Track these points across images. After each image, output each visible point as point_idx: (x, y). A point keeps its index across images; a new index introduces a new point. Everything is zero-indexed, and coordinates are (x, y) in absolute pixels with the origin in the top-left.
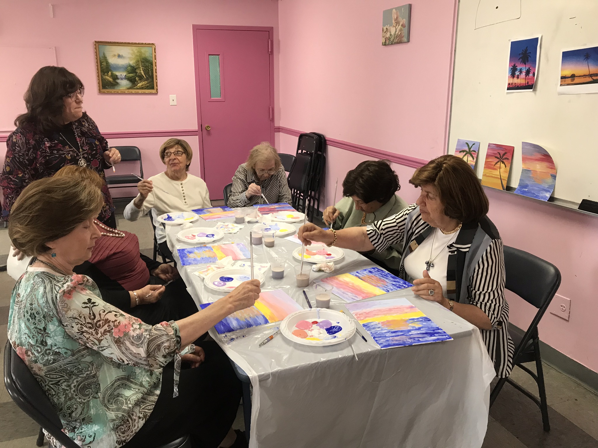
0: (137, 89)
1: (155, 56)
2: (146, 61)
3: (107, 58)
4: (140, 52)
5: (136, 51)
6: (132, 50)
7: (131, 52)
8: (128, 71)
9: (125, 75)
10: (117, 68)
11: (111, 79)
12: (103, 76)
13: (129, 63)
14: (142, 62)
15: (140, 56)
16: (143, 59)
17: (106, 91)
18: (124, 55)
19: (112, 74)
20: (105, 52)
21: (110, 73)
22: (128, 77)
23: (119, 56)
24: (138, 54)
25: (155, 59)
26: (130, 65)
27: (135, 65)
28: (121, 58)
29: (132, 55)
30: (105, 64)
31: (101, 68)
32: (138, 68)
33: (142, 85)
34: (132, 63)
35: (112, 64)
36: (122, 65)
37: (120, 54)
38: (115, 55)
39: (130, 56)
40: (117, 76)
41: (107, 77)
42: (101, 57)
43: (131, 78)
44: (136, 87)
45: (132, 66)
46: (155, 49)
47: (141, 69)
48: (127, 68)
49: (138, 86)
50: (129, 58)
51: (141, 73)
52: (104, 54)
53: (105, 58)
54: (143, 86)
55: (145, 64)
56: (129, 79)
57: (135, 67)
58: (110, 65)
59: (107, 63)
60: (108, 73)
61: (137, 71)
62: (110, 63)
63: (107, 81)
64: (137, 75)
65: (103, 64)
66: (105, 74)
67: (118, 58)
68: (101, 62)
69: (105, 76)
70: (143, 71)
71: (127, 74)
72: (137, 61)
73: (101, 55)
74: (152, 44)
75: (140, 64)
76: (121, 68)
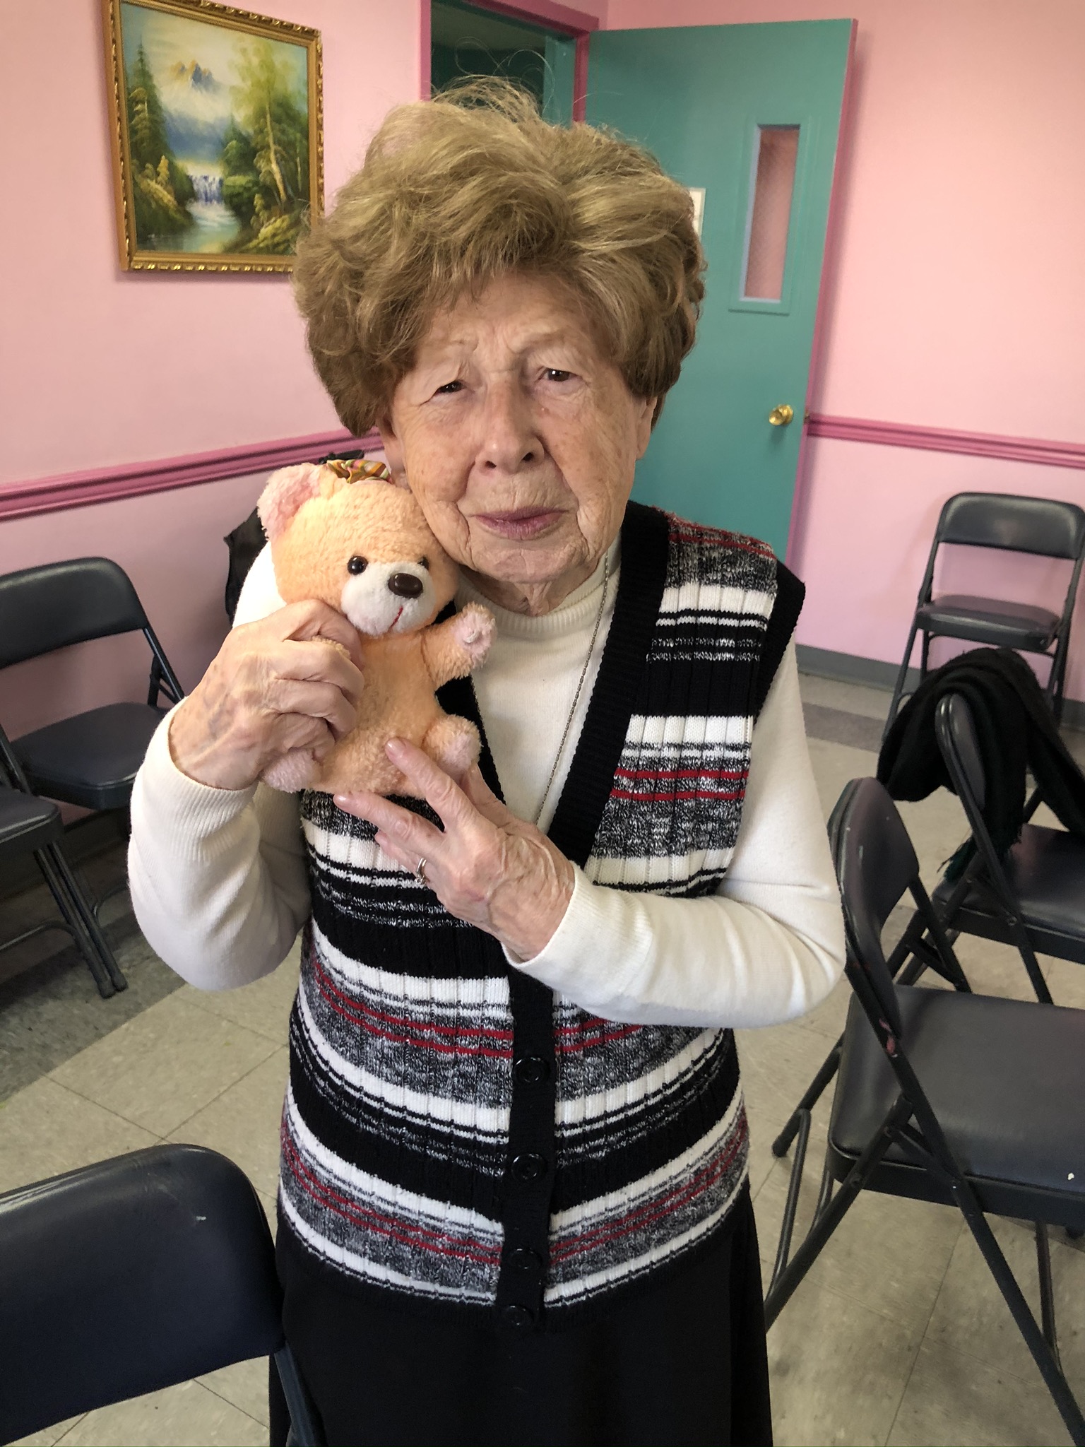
0: (259, 251)
1: (320, 92)
2: (288, 115)
3: (155, 82)
4: (269, 68)
5: (256, 61)
6: (243, 53)
7: (239, 60)
8: (228, 162)
9: (221, 182)
10: (191, 140)
11: (168, 198)
12: (139, 178)
13: (233, 120)
14: (277, 120)
15: (269, 85)
16: (280, 105)
17: (144, 259)
18: (216, 76)
19: (171, 167)
20: (148, 49)
21: (164, 162)
22: (230, 191)
23: (200, 78)
24: (263, 77)
25: (320, 110)
26: (234, 130)
27: (251, 131)
28: (206, 87)
29: (244, 79)
30: (146, 114)
31: (133, 131)
32: (262, 148)
33: (274, 235)
34: (242, 116)
35: (170, 116)
36: (206, 124)
37: (202, 67)
38: (182, 70)
39: (238, 81)
40: (189, 180)
41: (153, 184)
42: (130, 72)
43: (239, 194)
44: (255, 242)
45: (244, 133)
46: (319, 56)
47: (272, 156)
48: (224, 144)
49: (261, 236)
50: (235, 90)
51: (270, 173)
52: (141, 53)
53: (145, 75)
54: (277, 239)
55: (283, 132)
56: (231, 202)
57: (253, 144)
58: (163, 122)
59: (154, 106)
60: (156, 164)
61: (257, 162)
62: (163, 107)
63: (154, 205)
64: (256, 183)
65: (138, 112)
66: (142, 168)
67: (193, 86)
68: (133, 102)
69: (147, 177)
70: (278, 163)
71: (224, 173)
72: (260, 114)
73: (132, 60)
74: (311, 34)
75: (269, 128)
76: (205, 139)
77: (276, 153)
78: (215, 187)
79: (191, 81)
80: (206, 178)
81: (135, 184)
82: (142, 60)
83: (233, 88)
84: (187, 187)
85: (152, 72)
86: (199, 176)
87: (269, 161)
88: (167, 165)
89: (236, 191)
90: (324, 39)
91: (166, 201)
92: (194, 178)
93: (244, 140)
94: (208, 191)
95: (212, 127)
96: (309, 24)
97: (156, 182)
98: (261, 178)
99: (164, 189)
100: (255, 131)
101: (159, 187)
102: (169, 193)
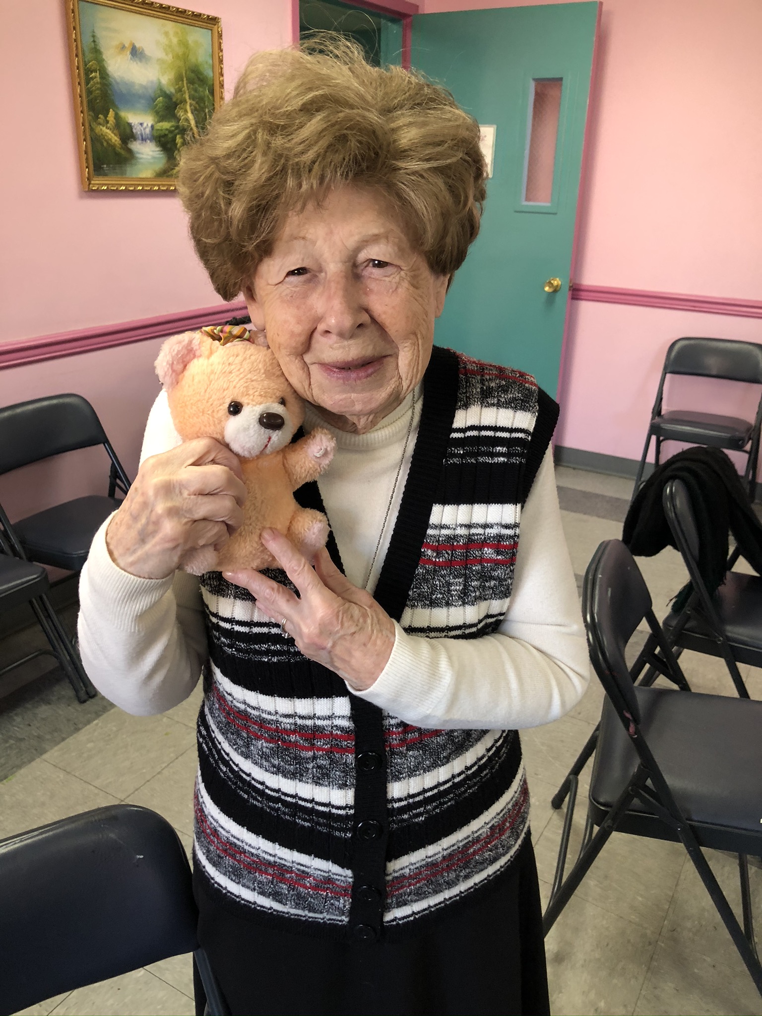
1: (221, 61)
2: (199, 78)
3: (104, 57)
4: (185, 45)
5: (175, 41)
6: (166, 35)
7: (164, 40)
8: (157, 113)
9: (152, 127)
10: (130, 98)
11: (115, 139)
12: (94, 125)
13: (160, 83)
14: (191, 82)
15: (185, 57)
16: (193, 71)
17: (98, 182)
18: (147, 52)
19: (117, 117)
20: (100, 34)
21: (111, 114)
22: (159, 132)
23: (136, 53)
24: (180, 52)
25: (222, 75)
26: (161, 90)
27: (173, 90)
28: (141, 60)
29: (167, 54)
30: (99, 79)
31: (89, 92)
32: (181, 102)
34: (166, 80)
35: (115, 81)
36: (141, 86)
37: (137, 45)
38: (123, 47)
39: (162, 55)
40: (130, 125)
41: (104, 129)
42: (86, 49)
43: (165, 135)
45: (168, 92)
46: (220, 36)
47: (188, 108)
48: (154, 100)
50: (161, 61)
51: (187, 120)
52: (94, 36)
53: (97, 52)
55: (196, 90)
56: (159, 141)
57: (174, 100)
58: (111, 85)
59: (104, 74)
60: (106, 116)
61: (178, 112)
62: (110, 74)
63: (105, 144)
64: (177, 127)
65: (92, 78)
66: (96, 117)
67: (131, 59)
68: (88, 71)
69: (100, 124)
70: (192, 113)
71: (154, 121)
72: (179, 78)
73: (87, 41)
74: (214, 21)
75: (185, 88)
76: (140, 97)
77: (191, 105)
78: (148, 131)
79: (130, 56)
80: (141, 124)
81: (92, 129)
82: (94, 41)
83: (158, 60)
84: (128, 131)
85: (102, 50)
86: (136, 123)
87: (186, 111)
88: (113, 115)
89: (162, 133)
90: (224, 24)
91: (113, 141)
92: (133, 124)
93: (168, 96)
94: (143, 134)
95: (145, 88)
96: (212, 13)
97: (106, 128)
98: (181, 123)
99: (112, 132)
100: (176, 91)
101: (108, 131)
102: (115, 135)
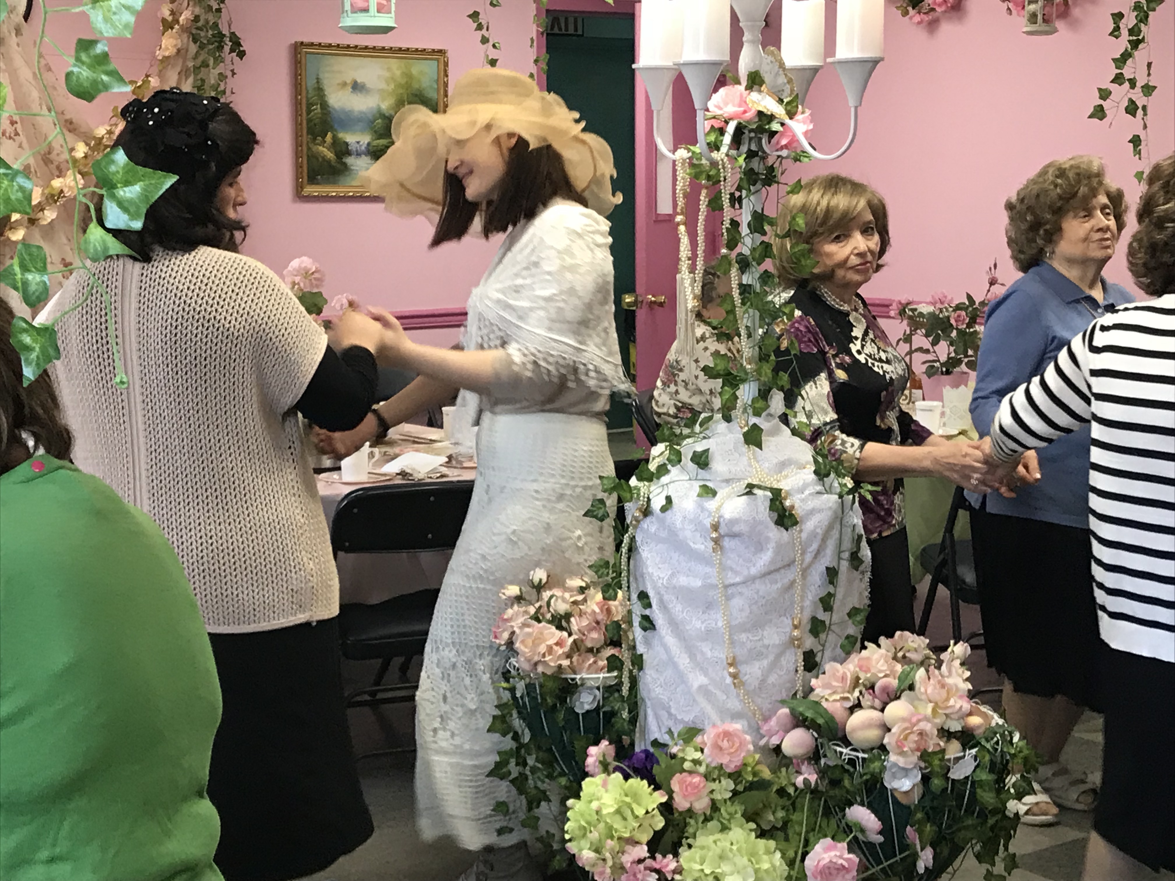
1: (446, 84)
3: (326, 93)
4: (408, 76)
5: (398, 73)
6: (389, 69)
7: (386, 74)
8: (375, 132)
9: (369, 144)
10: (349, 122)
11: (330, 155)
12: (311, 145)
13: (380, 108)
15: (408, 86)
17: (311, 190)
18: (368, 85)
19: (335, 138)
20: (321, 76)
21: (330, 136)
22: (374, 149)
23: (357, 87)
24: (403, 81)
28: (361, 92)
29: (388, 84)
30: (319, 110)
31: (309, 121)
34: (387, 105)
35: (336, 110)
36: (361, 112)
37: (359, 81)
38: (345, 84)
39: (383, 86)
40: (347, 144)
41: (321, 148)
42: (309, 89)
45: (387, 115)
46: (446, 64)
48: (373, 122)
50: (381, 91)
52: (317, 79)
53: (320, 90)
56: (374, 155)
58: (331, 114)
59: (325, 106)
60: (325, 137)
62: (330, 105)
63: (320, 160)
65: (313, 110)
66: (315, 139)
67: (352, 92)
68: (309, 105)
69: (318, 143)
71: (371, 139)
72: (401, 102)
73: (311, 83)
74: (441, 52)
76: (359, 120)
78: (363, 148)
79: (350, 90)
80: (359, 142)
81: (309, 149)
82: (318, 82)
83: (379, 90)
84: (344, 149)
85: (325, 88)
86: (354, 142)
89: (379, 149)
90: (449, 54)
91: (329, 157)
92: (351, 143)
93: (387, 118)
94: (359, 150)
95: (364, 113)
96: (437, 47)
97: (323, 147)
99: (328, 150)
102: (331, 152)
